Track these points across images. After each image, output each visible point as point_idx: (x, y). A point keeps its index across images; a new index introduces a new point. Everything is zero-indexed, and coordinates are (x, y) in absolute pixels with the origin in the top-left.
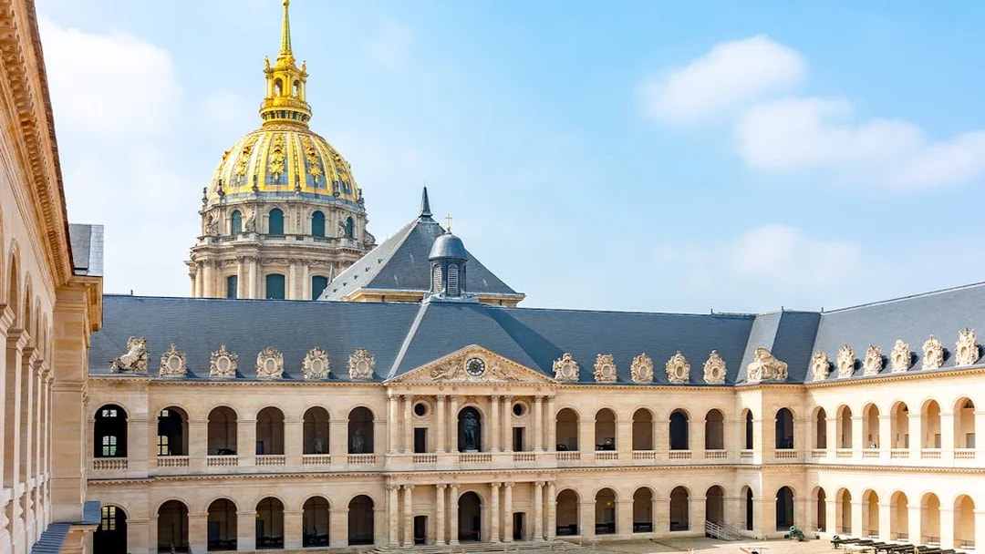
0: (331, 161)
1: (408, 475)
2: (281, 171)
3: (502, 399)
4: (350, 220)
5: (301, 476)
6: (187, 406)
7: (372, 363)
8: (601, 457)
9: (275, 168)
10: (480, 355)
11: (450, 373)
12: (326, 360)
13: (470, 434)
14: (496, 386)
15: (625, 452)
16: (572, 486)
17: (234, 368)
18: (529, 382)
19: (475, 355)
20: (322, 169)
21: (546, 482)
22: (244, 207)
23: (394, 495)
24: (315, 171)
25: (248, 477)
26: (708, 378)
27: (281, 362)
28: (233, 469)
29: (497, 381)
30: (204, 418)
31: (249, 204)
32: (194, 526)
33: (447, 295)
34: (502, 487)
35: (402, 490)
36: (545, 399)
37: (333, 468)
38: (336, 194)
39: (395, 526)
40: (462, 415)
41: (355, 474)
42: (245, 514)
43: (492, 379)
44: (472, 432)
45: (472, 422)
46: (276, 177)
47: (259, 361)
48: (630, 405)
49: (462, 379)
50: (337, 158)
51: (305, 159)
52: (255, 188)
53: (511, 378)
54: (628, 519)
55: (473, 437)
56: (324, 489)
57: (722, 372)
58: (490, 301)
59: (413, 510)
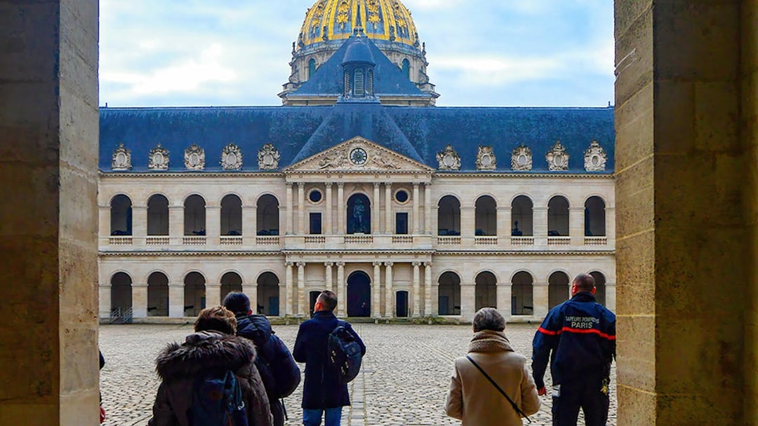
0: (390, 9)
1: (301, 253)
2: (346, 21)
3: (382, 186)
4: (406, 61)
5: (218, 254)
6: (131, 194)
7: (277, 156)
8: (481, 242)
9: (340, 19)
10: (361, 145)
11: (335, 162)
12: (239, 154)
13: (359, 219)
14: (377, 174)
15: (504, 238)
16: (453, 269)
17: (166, 162)
18: (408, 169)
19: (358, 145)
20: (381, 16)
21: (422, 263)
22: (317, 55)
23: (289, 271)
24: (375, 18)
25: (176, 254)
26: (589, 165)
27: (203, 156)
28: (165, 247)
29: (377, 169)
30: (144, 204)
31: (321, 52)
32: (135, 294)
33: (353, 96)
34: (383, 267)
35: (295, 267)
36: (422, 186)
37: (245, 247)
38: (392, 38)
39: (289, 298)
40: (352, 202)
41: (261, 253)
42: (174, 286)
43: (373, 168)
44: (360, 217)
45: (359, 209)
46: (342, 26)
47: (186, 156)
48: (508, 192)
49: (346, 168)
50: (396, 6)
51: (366, 8)
52: (325, 37)
53: (389, 166)
54: (507, 302)
55: (360, 221)
56: (237, 266)
57: (602, 160)
58: (400, 102)
59: (306, 286)
